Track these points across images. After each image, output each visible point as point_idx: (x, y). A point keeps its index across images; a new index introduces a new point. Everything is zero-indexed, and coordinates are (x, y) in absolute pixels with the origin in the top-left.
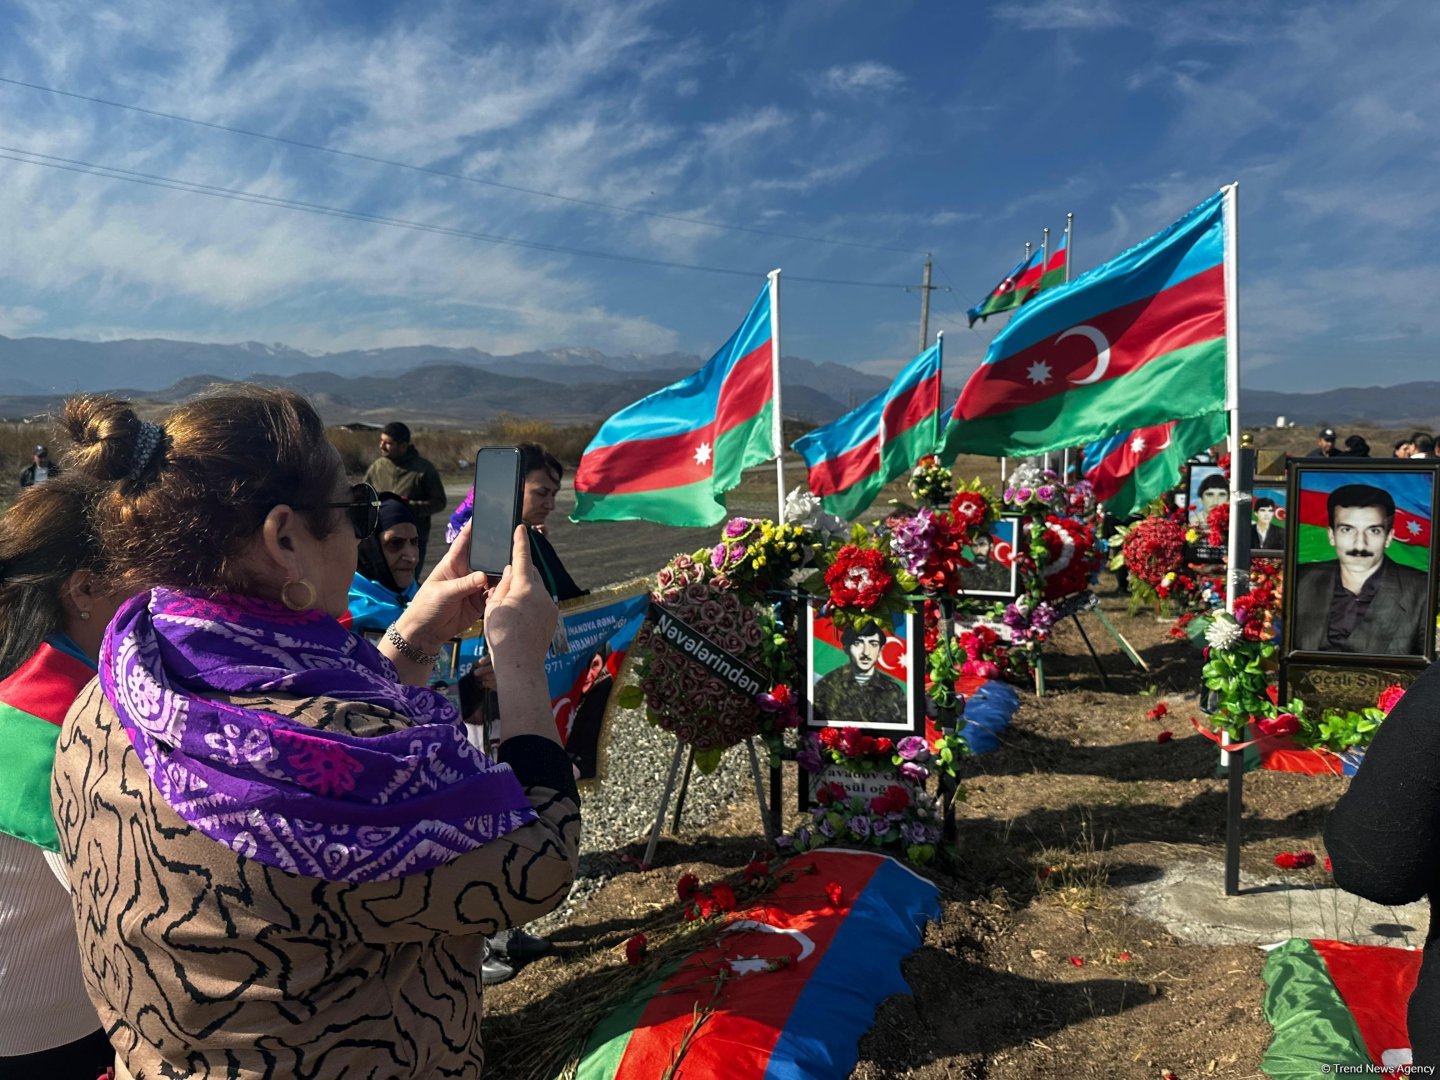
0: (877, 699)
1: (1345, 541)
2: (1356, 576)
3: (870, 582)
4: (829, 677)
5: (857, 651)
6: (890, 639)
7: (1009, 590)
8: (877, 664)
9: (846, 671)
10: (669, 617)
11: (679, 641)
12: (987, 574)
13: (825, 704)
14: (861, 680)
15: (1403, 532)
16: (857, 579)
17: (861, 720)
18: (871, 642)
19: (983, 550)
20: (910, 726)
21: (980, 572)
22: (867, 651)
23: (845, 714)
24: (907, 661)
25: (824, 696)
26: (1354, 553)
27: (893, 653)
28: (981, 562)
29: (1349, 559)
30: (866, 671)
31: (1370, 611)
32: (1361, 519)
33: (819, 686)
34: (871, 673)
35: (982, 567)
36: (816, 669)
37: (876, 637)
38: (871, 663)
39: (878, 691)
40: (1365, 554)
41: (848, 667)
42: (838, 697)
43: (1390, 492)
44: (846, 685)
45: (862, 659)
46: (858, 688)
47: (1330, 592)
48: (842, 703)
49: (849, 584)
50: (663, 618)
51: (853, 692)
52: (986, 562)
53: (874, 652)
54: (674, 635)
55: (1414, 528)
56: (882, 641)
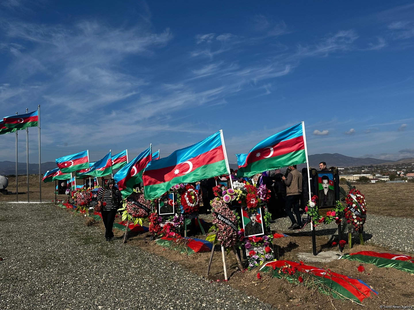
0: (257, 229)
1: (324, 186)
2: (326, 192)
3: (255, 201)
4: (247, 225)
5: (252, 218)
6: (257, 214)
7: (173, 213)
8: (256, 220)
9: (250, 223)
10: (220, 215)
11: (224, 221)
12: (168, 208)
13: (247, 232)
14: (253, 225)
15: (330, 184)
16: (253, 201)
17: (254, 234)
18: (254, 215)
19: (166, 202)
20: (263, 234)
21: (166, 208)
22: (253, 217)
23: (251, 233)
24: (261, 219)
25: (247, 230)
26: (325, 188)
27: (258, 217)
28: (166, 205)
29: (325, 189)
30: (254, 222)
31: (328, 198)
32: (325, 181)
33: (245, 227)
34: (255, 223)
35: (166, 207)
36: (244, 224)
37: (255, 214)
38: (255, 220)
39: (257, 227)
40: (326, 188)
41: (250, 222)
42: (249, 230)
43: (329, 177)
44: (250, 226)
45: (253, 220)
46: (253, 227)
47: (323, 195)
48: (251, 231)
49: (252, 202)
50: (219, 215)
51: (252, 228)
52: (167, 205)
53: (255, 218)
54: (223, 219)
55: (331, 183)
56: (256, 215)
